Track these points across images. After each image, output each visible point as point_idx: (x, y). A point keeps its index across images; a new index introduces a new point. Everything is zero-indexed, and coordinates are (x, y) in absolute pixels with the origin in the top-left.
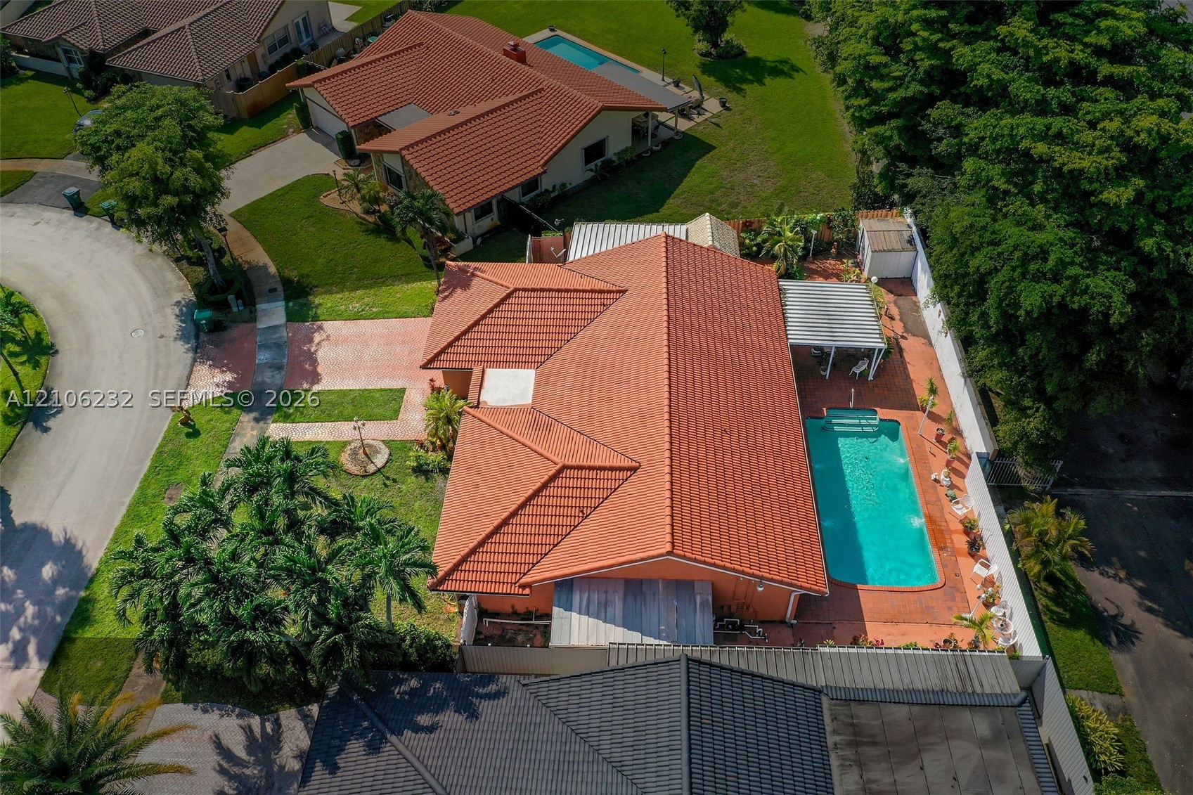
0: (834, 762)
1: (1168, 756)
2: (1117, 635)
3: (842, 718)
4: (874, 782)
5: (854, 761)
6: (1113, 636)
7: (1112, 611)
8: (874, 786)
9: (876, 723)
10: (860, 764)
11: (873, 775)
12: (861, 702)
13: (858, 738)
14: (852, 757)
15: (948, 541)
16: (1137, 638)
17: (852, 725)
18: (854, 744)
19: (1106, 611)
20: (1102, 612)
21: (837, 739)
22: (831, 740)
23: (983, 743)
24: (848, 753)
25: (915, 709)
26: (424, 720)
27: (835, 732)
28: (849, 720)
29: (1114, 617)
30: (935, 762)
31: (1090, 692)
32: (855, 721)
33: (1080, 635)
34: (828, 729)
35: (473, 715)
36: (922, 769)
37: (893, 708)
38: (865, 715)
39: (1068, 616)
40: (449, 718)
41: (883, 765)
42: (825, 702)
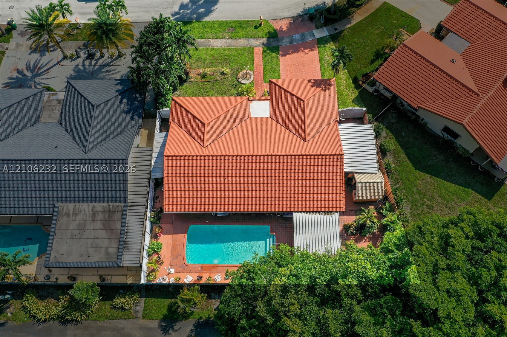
0: (105, 205)
1: (120, 326)
2: (165, 326)
3: (117, 208)
4: (98, 215)
5: (104, 210)
6: (164, 324)
7: (175, 328)
8: (97, 214)
9: (115, 218)
10: (103, 212)
11: (100, 214)
12: (122, 215)
13: (111, 212)
14: (106, 210)
15: (206, 271)
16: (163, 333)
17: (115, 211)
18: (109, 211)
19: (175, 325)
20: (175, 323)
21: (111, 206)
22: (111, 204)
23: (107, 249)
24: (107, 209)
25: (119, 231)
26: (125, 101)
27: (113, 206)
28: (117, 210)
29: (173, 327)
30: (102, 233)
31: (143, 307)
32: (116, 212)
33: (165, 311)
34: (114, 204)
35: (125, 112)
36: (101, 229)
37: (120, 224)
38: (118, 216)
39: (173, 309)
40: (125, 107)
41: (103, 218)
42: (123, 204)
